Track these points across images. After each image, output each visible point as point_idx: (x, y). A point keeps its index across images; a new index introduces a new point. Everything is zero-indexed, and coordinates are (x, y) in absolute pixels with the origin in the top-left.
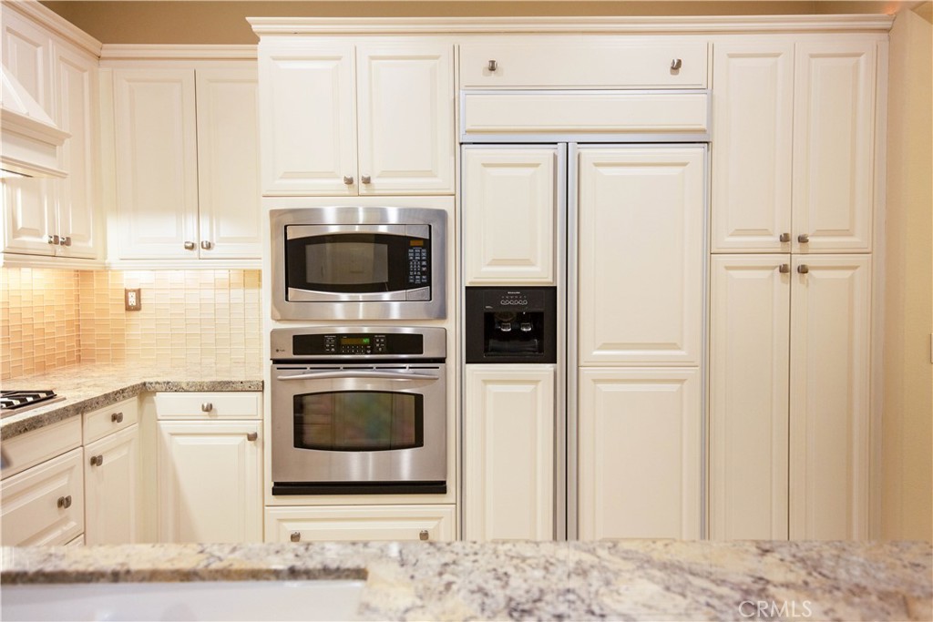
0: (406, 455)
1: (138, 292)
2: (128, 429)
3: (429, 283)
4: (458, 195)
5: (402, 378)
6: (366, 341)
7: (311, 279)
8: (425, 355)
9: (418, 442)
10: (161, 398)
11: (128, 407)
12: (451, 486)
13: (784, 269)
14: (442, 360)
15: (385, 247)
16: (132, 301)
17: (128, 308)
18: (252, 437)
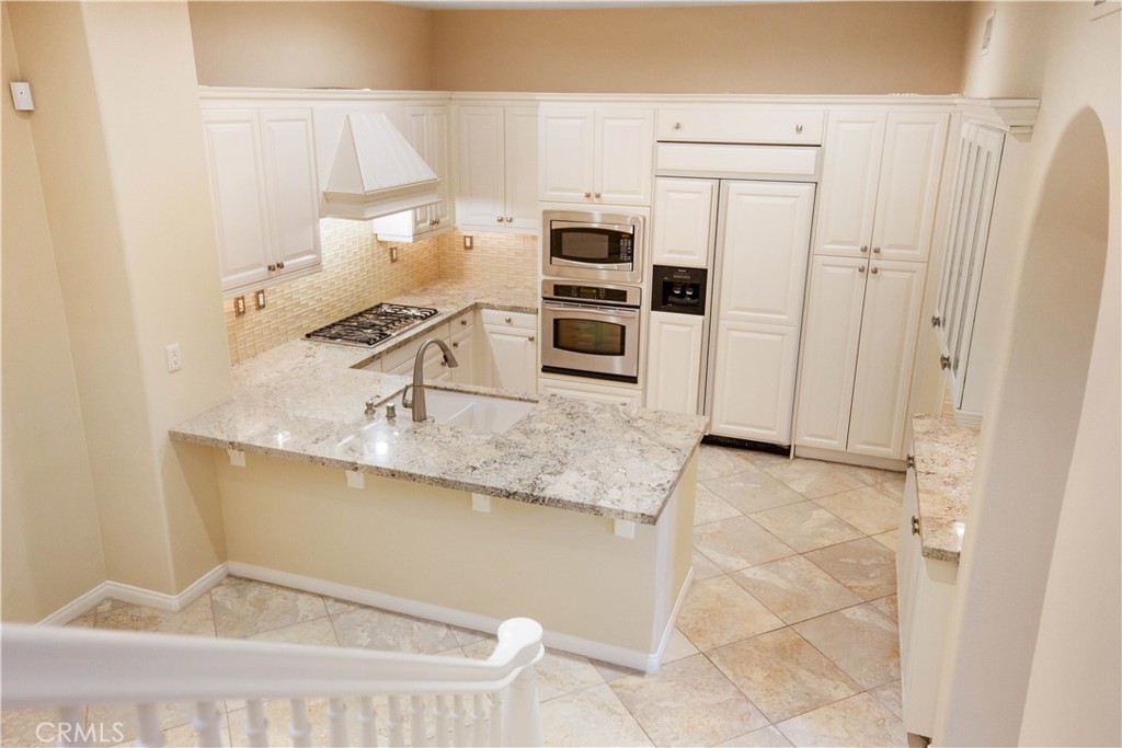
0: (617, 359)
1: (471, 238)
2: (469, 328)
3: (632, 261)
4: (652, 208)
5: (612, 316)
6: (595, 291)
7: (565, 253)
8: (628, 303)
9: (622, 353)
10: (485, 312)
11: (468, 317)
12: (640, 379)
13: (862, 270)
14: (638, 307)
15: (607, 237)
16: (468, 244)
17: (466, 248)
18: (531, 339)
